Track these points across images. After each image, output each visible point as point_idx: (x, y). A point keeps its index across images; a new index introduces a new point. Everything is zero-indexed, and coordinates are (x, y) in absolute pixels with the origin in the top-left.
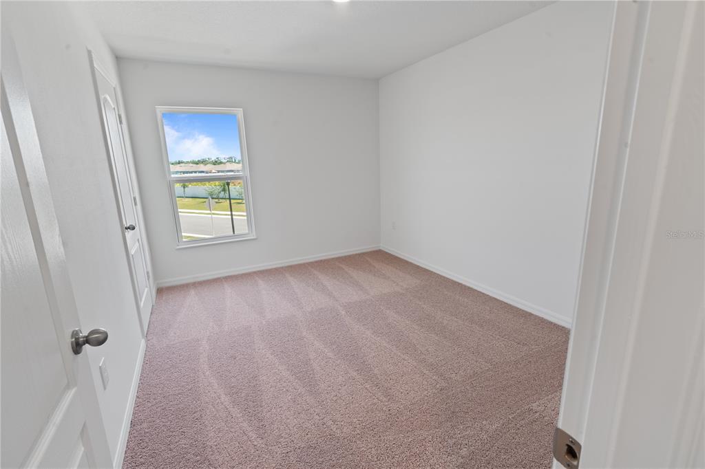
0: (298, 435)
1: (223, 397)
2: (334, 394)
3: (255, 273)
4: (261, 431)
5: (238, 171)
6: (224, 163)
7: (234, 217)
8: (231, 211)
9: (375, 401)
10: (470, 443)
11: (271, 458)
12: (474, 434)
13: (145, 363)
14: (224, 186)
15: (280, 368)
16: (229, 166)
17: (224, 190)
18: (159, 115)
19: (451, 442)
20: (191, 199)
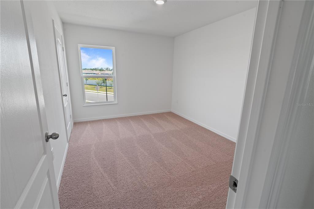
0: (131, 186)
1: (100, 168)
2: (147, 170)
3: (116, 118)
4: (116, 183)
5: (110, 74)
6: (105, 70)
7: (107, 94)
8: (107, 92)
9: (165, 174)
10: (203, 194)
11: (119, 194)
12: (205, 190)
13: (68, 153)
14: (104, 80)
15: (125, 158)
16: (107, 72)
17: (104, 82)
18: (79, 48)
19: (195, 193)
20: (89, 86)
